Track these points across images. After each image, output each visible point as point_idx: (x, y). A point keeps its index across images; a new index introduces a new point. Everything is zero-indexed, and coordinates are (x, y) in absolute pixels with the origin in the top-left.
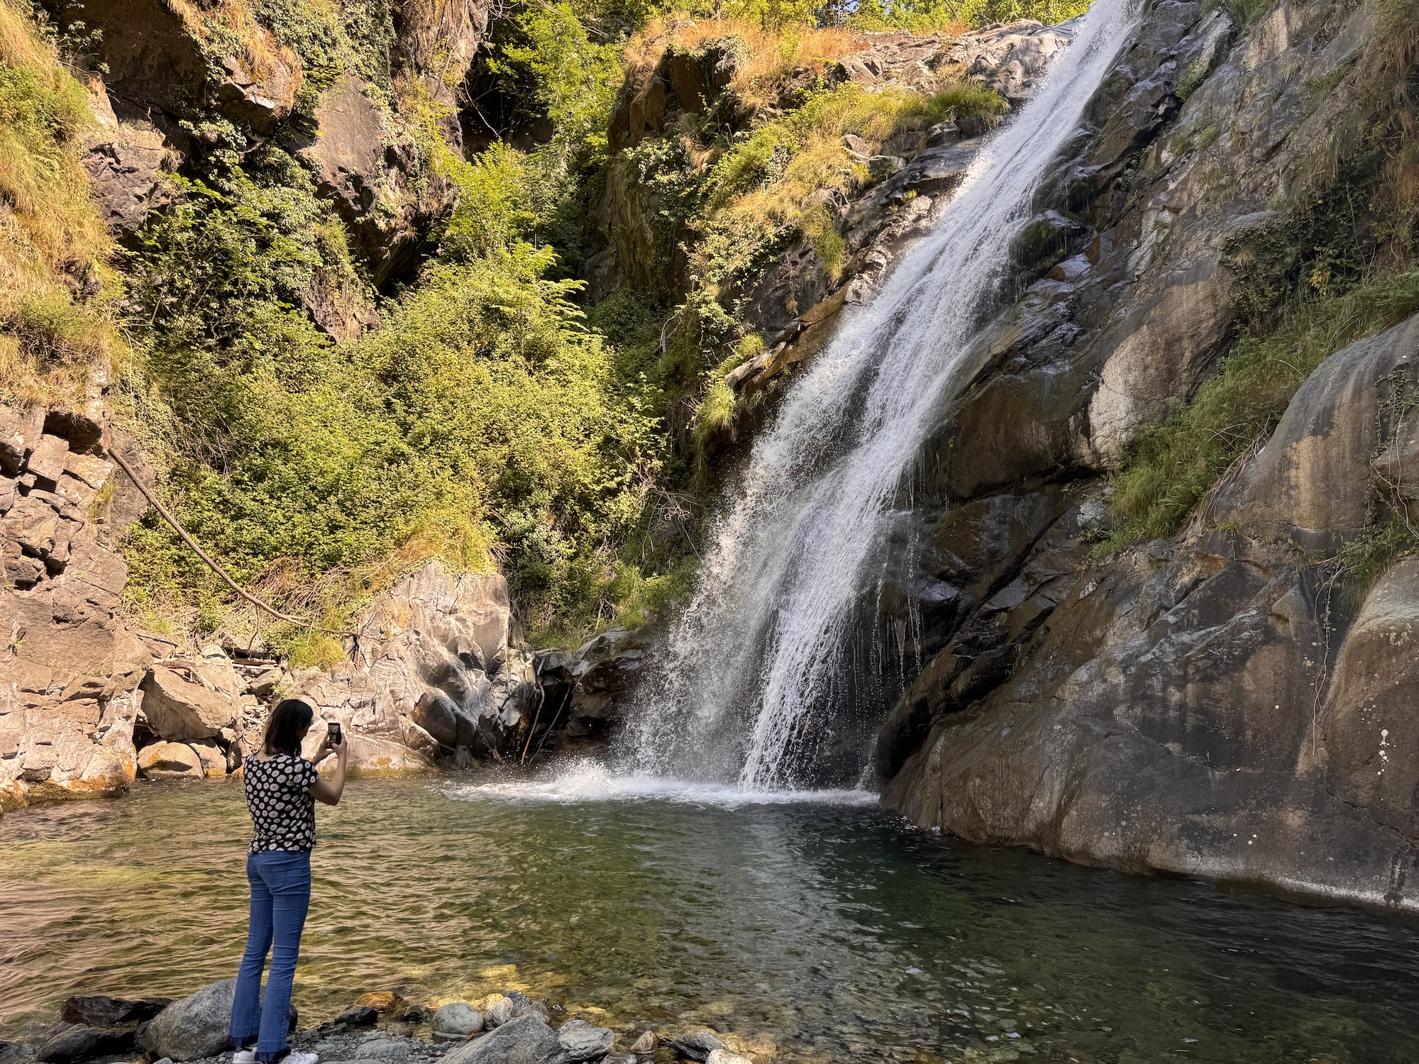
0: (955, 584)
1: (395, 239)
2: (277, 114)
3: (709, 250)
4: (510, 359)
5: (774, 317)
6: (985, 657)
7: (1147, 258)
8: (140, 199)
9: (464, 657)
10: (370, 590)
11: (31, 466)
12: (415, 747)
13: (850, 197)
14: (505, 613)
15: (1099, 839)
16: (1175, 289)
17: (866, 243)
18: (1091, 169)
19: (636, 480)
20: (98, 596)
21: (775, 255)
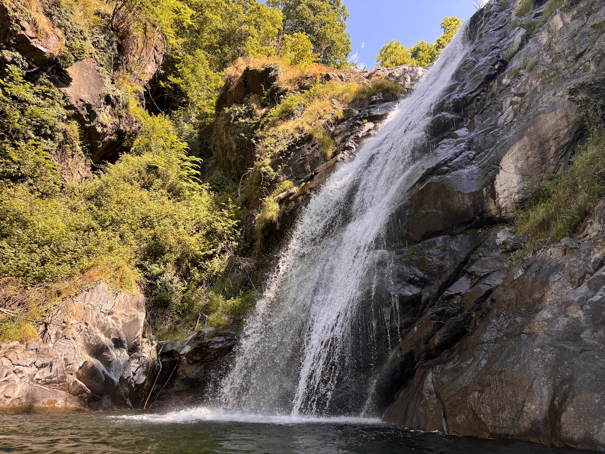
0: (418, 286)
1: (105, 139)
3: (267, 143)
4: (159, 191)
5: (299, 173)
6: (451, 322)
7: (511, 115)
9: (114, 340)
10: (61, 297)
12: (75, 394)
13: (334, 124)
14: (142, 316)
15: (600, 428)
16: (541, 116)
17: (344, 141)
18: (462, 94)
19: (223, 252)
21: (299, 146)
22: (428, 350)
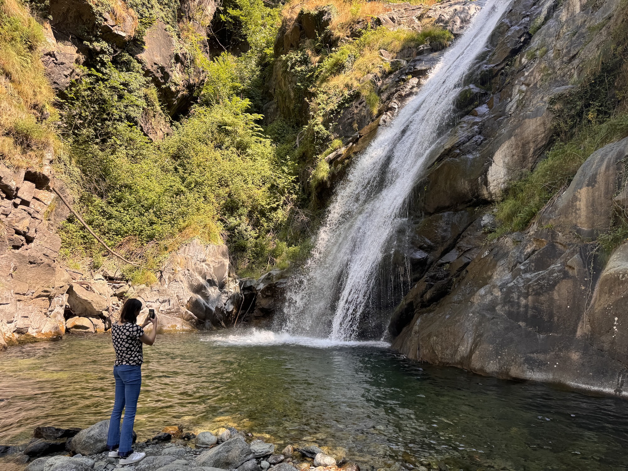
0: (426, 251)
1: (179, 95)
2: (127, 39)
3: (319, 101)
4: (230, 149)
5: (347, 131)
6: (439, 283)
7: (515, 106)
8: (66, 76)
9: (209, 281)
10: (168, 251)
11: (19, 195)
12: (187, 320)
13: (382, 77)
14: (227, 262)
15: (488, 364)
16: (527, 120)
17: (389, 98)
18: (490, 66)
19: (285, 204)
20: (48, 252)
21: (348, 103)
22: (422, 302)
